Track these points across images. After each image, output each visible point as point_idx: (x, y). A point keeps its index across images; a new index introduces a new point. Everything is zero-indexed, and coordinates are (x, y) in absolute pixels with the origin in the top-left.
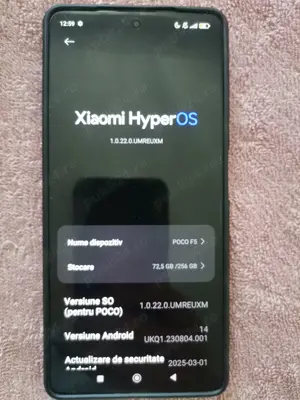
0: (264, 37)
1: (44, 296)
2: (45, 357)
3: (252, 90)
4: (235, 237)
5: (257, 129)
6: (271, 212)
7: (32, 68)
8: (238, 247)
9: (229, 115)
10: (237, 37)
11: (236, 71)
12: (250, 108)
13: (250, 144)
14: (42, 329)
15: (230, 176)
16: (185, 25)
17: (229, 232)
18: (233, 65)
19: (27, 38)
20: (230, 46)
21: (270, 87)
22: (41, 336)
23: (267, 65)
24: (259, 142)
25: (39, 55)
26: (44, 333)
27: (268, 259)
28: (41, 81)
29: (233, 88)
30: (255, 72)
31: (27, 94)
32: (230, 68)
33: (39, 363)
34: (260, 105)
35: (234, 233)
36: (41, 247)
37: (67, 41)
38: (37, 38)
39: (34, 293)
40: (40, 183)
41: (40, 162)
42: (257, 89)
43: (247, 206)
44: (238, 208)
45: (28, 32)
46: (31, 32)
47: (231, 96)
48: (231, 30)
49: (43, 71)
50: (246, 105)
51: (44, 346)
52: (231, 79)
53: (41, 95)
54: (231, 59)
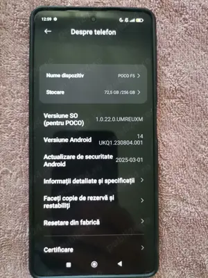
0: (181, 28)
1: (29, 206)
2: (30, 250)
3: (173, 64)
4: (162, 165)
5: (176, 90)
6: (187, 148)
7: (23, 49)
8: (164, 172)
9: (157, 81)
10: (162, 28)
11: (162, 51)
12: (172, 76)
13: (171, 100)
14: (28, 230)
15: (158, 122)
16: (127, 20)
17: (158, 162)
18: (160, 47)
19: (19, 29)
20: (157, 34)
21: (185, 62)
22: (27, 234)
23: (183, 47)
24: (178, 100)
25: (28, 41)
26: (29, 232)
27: (185, 180)
28: (28, 58)
29: (160, 63)
30: (175, 52)
31: (19, 67)
32: (158, 49)
33: (25, 254)
34: (178, 74)
35: (161, 162)
36: (27, 172)
37: (46, 31)
38: (26, 29)
39: (22, 205)
40: (28, 128)
41: (27, 113)
42: (176, 63)
43: (170, 144)
44: (164, 145)
45: (19, 25)
46: (22, 25)
47: (158, 68)
48: (158, 23)
49: (30, 51)
50: (169, 75)
51: (29, 242)
52: (158, 57)
53: (28, 67)
54: (158, 43)
